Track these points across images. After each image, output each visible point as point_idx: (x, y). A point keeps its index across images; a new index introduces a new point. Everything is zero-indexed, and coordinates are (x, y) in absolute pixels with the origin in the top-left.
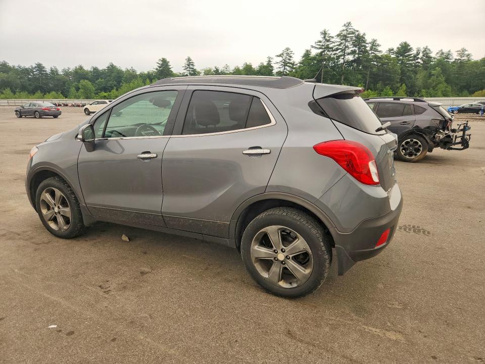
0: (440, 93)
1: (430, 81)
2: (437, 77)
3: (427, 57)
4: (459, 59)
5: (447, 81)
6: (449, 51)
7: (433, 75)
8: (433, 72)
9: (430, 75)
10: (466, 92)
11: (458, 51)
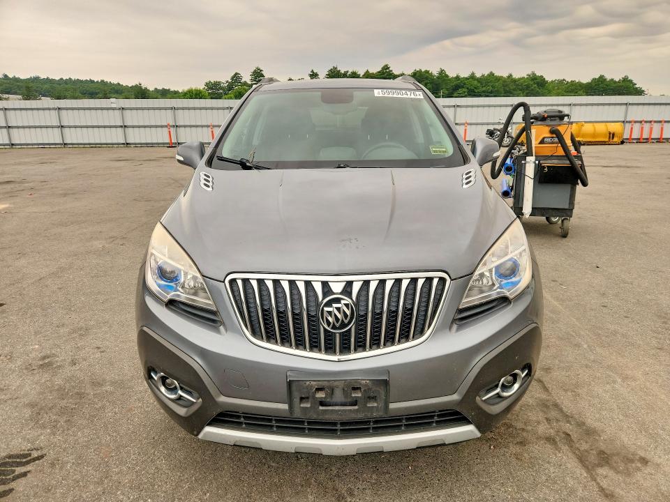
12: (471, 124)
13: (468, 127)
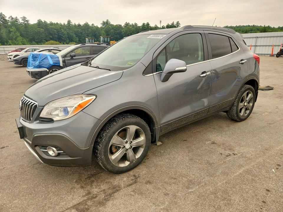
0: (20, 43)
1: (11, 35)
2: (15, 33)
3: (4, 19)
4: (24, 23)
5: (21, 35)
6: (16, 17)
7: (12, 31)
8: (11, 30)
9: (10, 32)
10: (34, 42)
11: (21, 18)
12: (275, 46)
13: (274, 47)
